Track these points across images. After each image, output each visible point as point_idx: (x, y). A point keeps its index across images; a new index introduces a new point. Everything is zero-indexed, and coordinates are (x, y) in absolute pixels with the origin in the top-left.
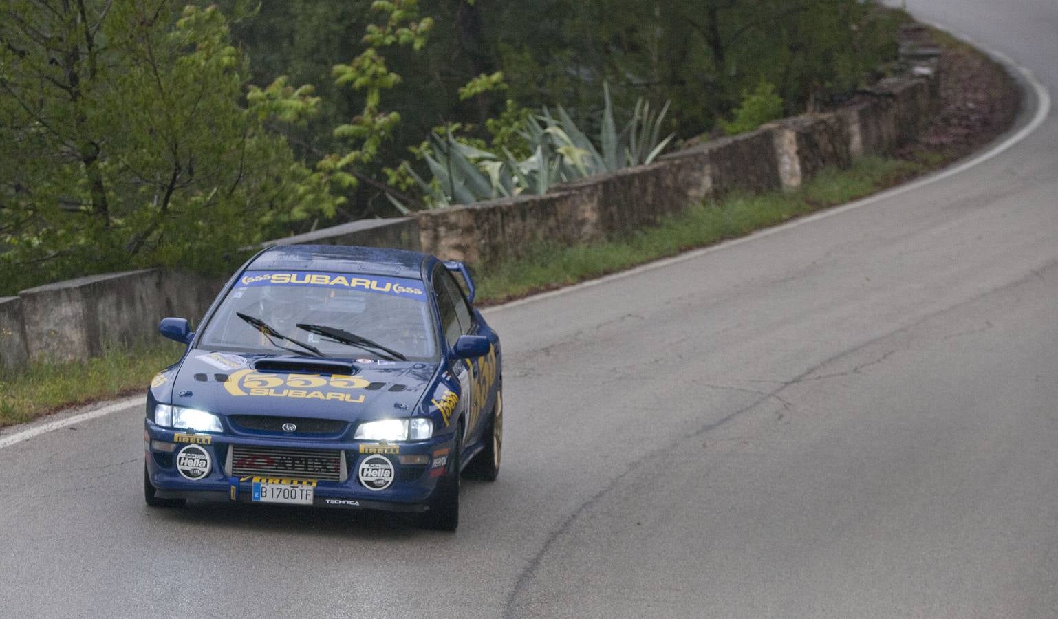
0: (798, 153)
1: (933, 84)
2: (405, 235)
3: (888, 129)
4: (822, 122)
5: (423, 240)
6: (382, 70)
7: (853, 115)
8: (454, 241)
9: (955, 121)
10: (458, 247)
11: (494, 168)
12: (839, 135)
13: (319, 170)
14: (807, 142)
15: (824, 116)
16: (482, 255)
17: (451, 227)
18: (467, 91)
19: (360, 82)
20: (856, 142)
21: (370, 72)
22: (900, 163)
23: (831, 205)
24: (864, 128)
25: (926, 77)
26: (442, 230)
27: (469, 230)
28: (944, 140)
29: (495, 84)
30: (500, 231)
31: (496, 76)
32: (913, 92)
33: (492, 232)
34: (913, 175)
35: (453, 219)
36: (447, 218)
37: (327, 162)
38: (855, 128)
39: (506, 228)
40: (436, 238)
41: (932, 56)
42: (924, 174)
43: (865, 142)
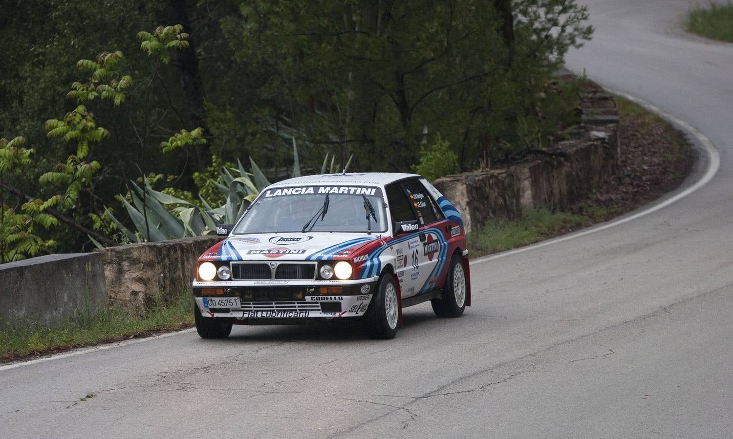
0: (468, 204)
1: (608, 146)
2: (89, 267)
3: (560, 186)
4: (493, 176)
5: (107, 273)
6: (91, 124)
7: (525, 172)
8: (136, 274)
9: (628, 180)
10: (140, 280)
11: (186, 214)
12: (511, 190)
13: (24, 212)
14: (477, 194)
15: (496, 172)
16: (162, 287)
17: (134, 262)
18: (169, 145)
19: (71, 134)
20: (527, 197)
21: (80, 127)
22: (568, 216)
23: (495, 251)
24: (535, 184)
25: (602, 140)
26: (126, 264)
27: (150, 265)
28: (613, 197)
29: (195, 139)
30: (180, 266)
31: (196, 132)
32: (586, 153)
33: (173, 267)
34: (578, 227)
35: (135, 254)
36: (131, 253)
37: (31, 204)
38: (527, 184)
39: (186, 263)
40: (120, 272)
41: (611, 122)
42: (588, 226)
43: (535, 196)
